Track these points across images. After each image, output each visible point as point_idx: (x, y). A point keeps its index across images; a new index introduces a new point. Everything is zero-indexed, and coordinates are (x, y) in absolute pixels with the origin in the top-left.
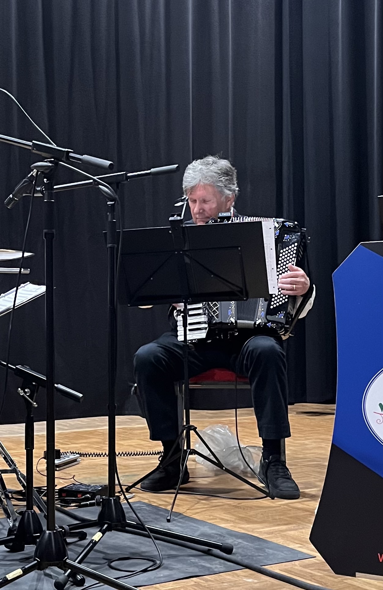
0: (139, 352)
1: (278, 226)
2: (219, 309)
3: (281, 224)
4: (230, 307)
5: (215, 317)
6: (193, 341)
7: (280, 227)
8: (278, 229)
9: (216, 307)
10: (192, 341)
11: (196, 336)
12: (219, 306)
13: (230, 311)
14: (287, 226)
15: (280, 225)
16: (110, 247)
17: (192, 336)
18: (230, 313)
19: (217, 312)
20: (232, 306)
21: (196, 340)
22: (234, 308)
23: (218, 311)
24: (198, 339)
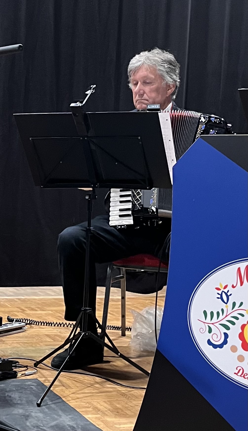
0: (62, 233)
1: (205, 120)
2: (142, 198)
3: (208, 119)
4: (152, 196)
5: (137, 205)
6: (123, 227)
7: (206, 122)
8: (204, 124)
9: (139, 196)
10: (121, 226)
11: (125, 222)
12: (142, 194)
13: (152, 200)
14: (213, 122)
15: (206, 120)
17: (122, 222)
18: (152, 202)
19: (139, 201)
20: (154, 195)
21: (125, 226)
22: (156, 198)
23: (140, 199)
24: (126, 225)
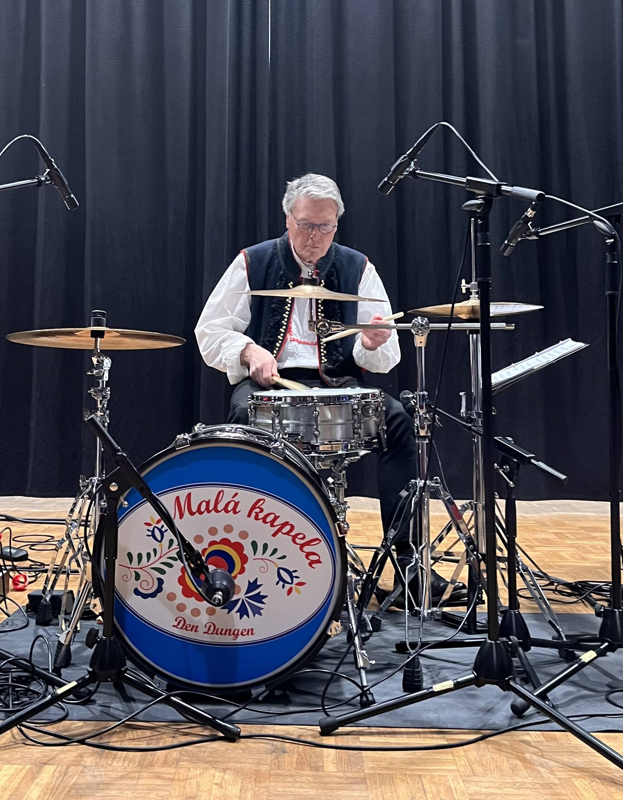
16: (610, 295)
